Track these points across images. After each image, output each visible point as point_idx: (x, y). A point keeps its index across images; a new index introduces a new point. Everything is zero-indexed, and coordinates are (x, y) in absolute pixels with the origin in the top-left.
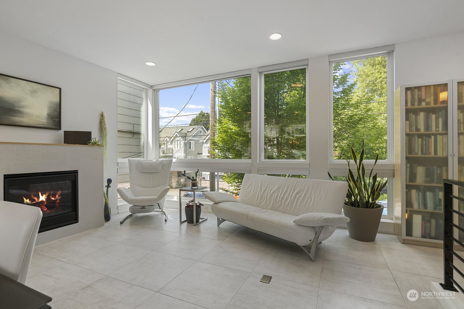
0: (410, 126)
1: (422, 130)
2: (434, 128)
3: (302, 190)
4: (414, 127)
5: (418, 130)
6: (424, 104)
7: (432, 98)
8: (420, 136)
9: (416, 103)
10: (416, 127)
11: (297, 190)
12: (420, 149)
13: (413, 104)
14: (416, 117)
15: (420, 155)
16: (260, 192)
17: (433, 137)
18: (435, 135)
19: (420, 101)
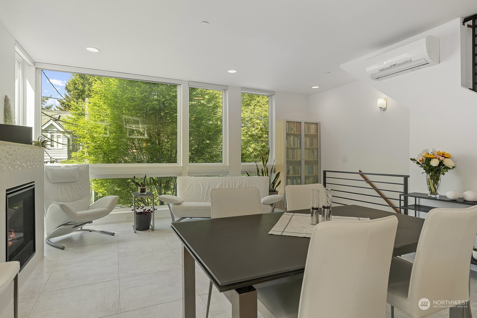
0: (288, 143)
1: (292, 146)
2: (296, 145)
3: (241, 185)
4: (289, 144)
5: (290, 145)
6: (293, 132)
7: (296, 128)
8: (291, 149)
9: (290, 130)
10: (290, 144)
11: (237, 185)
12: (291, 156)
13: (289, 131)
14: (290, 138)
15: (291, 160)
16: (204, 190)
17: (296, 150)
18: (297, 148)
19: (292, 129)
